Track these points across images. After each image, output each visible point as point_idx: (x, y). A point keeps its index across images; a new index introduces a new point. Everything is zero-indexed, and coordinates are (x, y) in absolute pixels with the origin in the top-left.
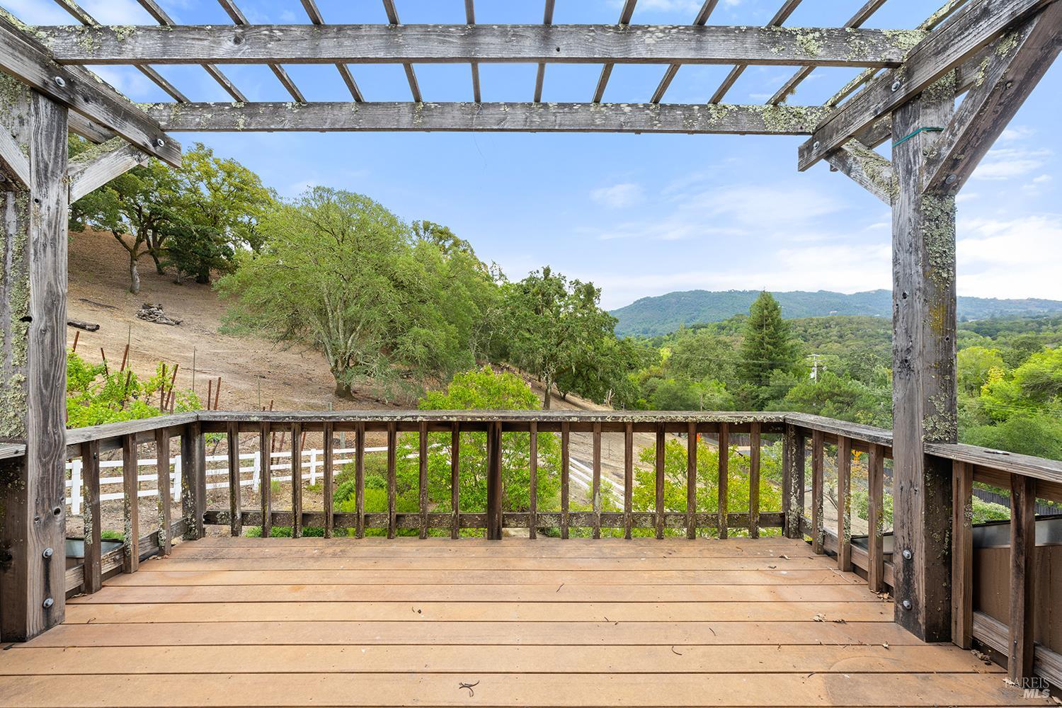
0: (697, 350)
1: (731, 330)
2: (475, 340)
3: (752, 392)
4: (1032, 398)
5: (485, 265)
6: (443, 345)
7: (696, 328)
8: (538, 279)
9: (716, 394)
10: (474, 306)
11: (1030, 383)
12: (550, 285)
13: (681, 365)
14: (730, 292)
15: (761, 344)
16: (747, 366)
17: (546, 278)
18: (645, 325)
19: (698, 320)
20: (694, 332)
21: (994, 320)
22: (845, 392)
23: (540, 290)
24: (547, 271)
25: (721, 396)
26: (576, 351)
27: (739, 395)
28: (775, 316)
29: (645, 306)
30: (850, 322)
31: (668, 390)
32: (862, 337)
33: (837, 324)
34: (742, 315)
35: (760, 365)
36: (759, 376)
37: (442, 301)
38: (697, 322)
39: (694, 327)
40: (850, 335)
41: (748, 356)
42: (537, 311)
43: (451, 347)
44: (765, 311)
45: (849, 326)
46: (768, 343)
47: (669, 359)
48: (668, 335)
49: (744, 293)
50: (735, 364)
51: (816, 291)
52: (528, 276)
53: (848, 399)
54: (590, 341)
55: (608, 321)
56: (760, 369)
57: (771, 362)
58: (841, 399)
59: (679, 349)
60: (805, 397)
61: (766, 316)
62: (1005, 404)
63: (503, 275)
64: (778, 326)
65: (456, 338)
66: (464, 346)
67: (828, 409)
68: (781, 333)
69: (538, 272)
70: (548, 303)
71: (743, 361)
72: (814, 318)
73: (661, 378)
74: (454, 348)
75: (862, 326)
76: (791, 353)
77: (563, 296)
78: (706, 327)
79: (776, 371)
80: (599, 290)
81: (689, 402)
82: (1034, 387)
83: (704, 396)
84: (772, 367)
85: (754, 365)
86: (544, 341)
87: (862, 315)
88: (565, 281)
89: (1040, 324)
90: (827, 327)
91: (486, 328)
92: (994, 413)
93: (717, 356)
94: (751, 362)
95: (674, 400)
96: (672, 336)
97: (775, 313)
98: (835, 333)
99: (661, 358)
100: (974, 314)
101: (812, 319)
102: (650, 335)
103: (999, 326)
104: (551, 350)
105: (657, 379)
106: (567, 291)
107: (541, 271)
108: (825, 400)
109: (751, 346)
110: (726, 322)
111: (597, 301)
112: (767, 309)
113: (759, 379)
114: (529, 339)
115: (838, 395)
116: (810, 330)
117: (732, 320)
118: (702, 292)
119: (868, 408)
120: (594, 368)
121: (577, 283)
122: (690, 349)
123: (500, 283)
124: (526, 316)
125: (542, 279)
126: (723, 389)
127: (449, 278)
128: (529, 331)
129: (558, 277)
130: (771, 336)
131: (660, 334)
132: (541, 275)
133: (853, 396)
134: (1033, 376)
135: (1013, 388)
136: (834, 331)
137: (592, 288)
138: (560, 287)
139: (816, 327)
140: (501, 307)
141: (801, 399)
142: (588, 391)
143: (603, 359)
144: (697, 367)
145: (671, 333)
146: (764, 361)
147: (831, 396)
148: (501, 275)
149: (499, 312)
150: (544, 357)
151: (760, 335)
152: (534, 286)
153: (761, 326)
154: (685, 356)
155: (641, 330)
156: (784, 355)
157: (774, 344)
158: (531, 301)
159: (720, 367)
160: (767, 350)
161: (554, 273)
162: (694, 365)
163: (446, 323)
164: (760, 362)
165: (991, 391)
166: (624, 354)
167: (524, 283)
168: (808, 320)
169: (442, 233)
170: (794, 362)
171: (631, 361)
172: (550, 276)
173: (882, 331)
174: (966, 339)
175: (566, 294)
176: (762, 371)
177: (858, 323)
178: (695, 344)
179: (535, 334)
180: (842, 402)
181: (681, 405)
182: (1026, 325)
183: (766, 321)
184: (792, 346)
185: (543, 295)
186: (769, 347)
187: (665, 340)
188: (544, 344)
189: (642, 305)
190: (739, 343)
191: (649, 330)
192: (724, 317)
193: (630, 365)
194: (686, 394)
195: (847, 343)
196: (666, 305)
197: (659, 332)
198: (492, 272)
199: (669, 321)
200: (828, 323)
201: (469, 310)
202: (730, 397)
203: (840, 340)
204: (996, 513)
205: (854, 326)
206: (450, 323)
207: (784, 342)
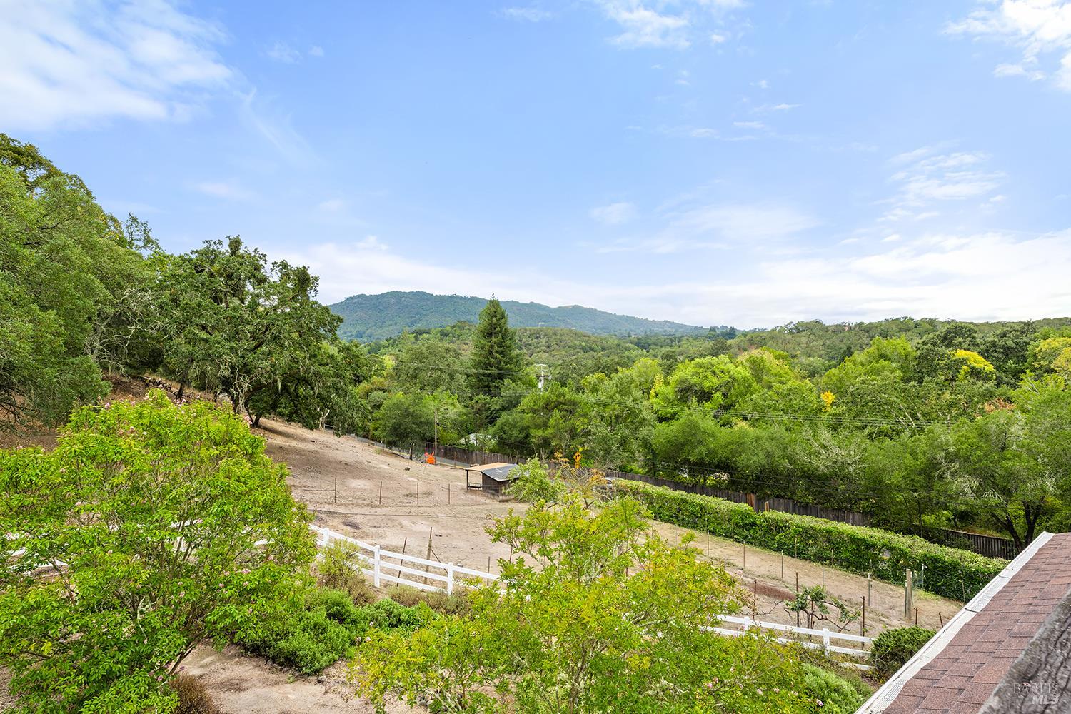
0: (427, 358)
1: (454, 337)
2: (97, 338)
3: (485, 404)
4: (681, 398)
5: (114, 220)
6: (26, 346)
7: (418, 333)
8: (220, 253)
9: (451, 408)
10: (98, 284)
11: (680, 387)
12: (241, 264)
13: (407, 376)
14: (452, 296)
15: (490, 353)
16: (477, 376)
17: (233, 253)
18: (359, 328)
19: (419, 325)
20: (416, 338)
21: (647, 337)
22: (568, 401)
23: (225, 270)
24: (235, 244)
25: (455, 410)
26: (283, 360)
27: (473, 407)
28: (502, 324)
29: (358, 303)
30: (555, 334)
31: (397, 406)
32: (564, 348)
33: (545, 335)
34: (464, 322)
35: (489, 375)
36: (488, 386)
37: (25, 267)
38: (418, 326)
39: (415, 332)
40: (555, 346)
41: (478, 365)
42: (217, 300)
43: (47, 350)
44: (494, 319)
45: (554, 337)
46: (497, 352)
47: (394, 369)
48: (387, 340)
49: (465, 298)
50: (466, 374)
51: (528, 303)
52: (202, 247)
53: (571, 407)
54: (303, 345)
55: (328, 320)
56: (489, 379)
57: (500, 372)
58: (565, 407)
59: (405, 356)
60: (536, 407)
61: (495, 324)
62: (666, 405)
63: (153, 242)
64: (505, 334)
65: (58, 334)
66: (74, 349)
67: (555, 418)
68: (508, 342)
69: (220, 243)
70: (237, 291)
71: (474, 370)
72: (527, 328)
73: (385, 391)
74: (53, 352)
75: (563, 338)
76: (517, 362)
77: (261, 281)
78: (429, 333)
79: (506, 381)
80: (316, 279)
81: (423, 419)
82: (681, 391)
83: (438, 410)
84: (501, 377)
85: (484, 375)
86: (233, 344)
87: (561, 327)
88: (266, 261)
89: (672, 341)
90: (537, 338)
91: (119, 321)
92: (660, 413)
93: (449, 365)
94: (481, 371)
95: (404, 417)
96: (391, 341)
97: (502, 321)
98: (544, 343)
99: (384, 368)
100: (635, 331)
101: (526, 330)
102: (365, 340)
103: (650, 342)
104: (244, 358)
105: (381, 392)
106: (267, 275)
107: (226, 243)
108: (553, 409)
109: (480, 355)
110: (448, 328)
111: (313, 293)
112: (495, 316)
113: (487, 390)
114: (206, 341)
115: (563, 404)
116: (524, 340)
117: (454, 326)
118: (424, 294)
119: (585, 415)
120: (307, 381)
121: (284, 265)
122: (419, 357)
123: (146, 253)
124: (199, 305)
125: (228, 254)
126: (456, 402)
127: (41, 229)
128: (204, 328)
129: (253, 254)
130: (500, 344)
131: (378, 339)
132: (225, 248)
133: (574, 403)
134: (681, 382)
135: (669, 391)
136: (543, 341)
137: (307, 274)
138: (257, 269)
139: (529, 337)
140: (152, 289)
141: (532, 409)
142: (296, 412)
143: (322, 370)
144: (427, 378)
145: (391, 338)
146: (493, 371)
147: (558, 404)
148: (148, 241)
149: (148, 296)
150: (233, 367)
151: (489, 344)
152: (212, 262)
153: (490, 335)
154: (413, 366)
155: (354, 333)
156: (510, 364)
157: (501, 353)
158: (207, 283)
159: (452, 377)
160: (496, 358)
161: (248, 247)
162: (425, 376)
163: (35, 307)
164: (489, 372)
165: (657, 395)
166: (349, 364)
167: (193, 256)
168: (522, 330)
169: (19, 153)
170: (519, 371)
171: (359, 372)
172: (241, 251)
173: (578, 343)
174: (632, 351)
175: (265, 280)
176: (491, 381)
177: (561, 335)
178: (425, 351)
179: (217, 333)
180: (566, 411)
181: (414, 423)
182: (665, 341)
183: (495, 329)
184: (517, 355)
185: (229, 277)
186: (498, 355)
187: (384, 347)
188: (232, 348)
189: (355, 303)
190: (469, 351)
191: (364, 333)
192: (448, 322)
193: (358, 377)
194: (419, 409)
195: (553, 353)
196: (384, 305)
197: (376, 336)
198: (131, 234)
199: (387, 324)
200: (539, 333)
201: (89, 290)
202: (464, 410)
203: (548, 350)
204: (682, 499)
205: (558, 337)
206: (44, 308)
207: (510, 351)
